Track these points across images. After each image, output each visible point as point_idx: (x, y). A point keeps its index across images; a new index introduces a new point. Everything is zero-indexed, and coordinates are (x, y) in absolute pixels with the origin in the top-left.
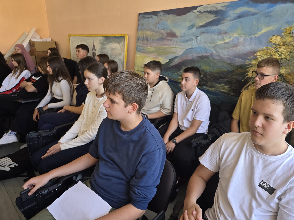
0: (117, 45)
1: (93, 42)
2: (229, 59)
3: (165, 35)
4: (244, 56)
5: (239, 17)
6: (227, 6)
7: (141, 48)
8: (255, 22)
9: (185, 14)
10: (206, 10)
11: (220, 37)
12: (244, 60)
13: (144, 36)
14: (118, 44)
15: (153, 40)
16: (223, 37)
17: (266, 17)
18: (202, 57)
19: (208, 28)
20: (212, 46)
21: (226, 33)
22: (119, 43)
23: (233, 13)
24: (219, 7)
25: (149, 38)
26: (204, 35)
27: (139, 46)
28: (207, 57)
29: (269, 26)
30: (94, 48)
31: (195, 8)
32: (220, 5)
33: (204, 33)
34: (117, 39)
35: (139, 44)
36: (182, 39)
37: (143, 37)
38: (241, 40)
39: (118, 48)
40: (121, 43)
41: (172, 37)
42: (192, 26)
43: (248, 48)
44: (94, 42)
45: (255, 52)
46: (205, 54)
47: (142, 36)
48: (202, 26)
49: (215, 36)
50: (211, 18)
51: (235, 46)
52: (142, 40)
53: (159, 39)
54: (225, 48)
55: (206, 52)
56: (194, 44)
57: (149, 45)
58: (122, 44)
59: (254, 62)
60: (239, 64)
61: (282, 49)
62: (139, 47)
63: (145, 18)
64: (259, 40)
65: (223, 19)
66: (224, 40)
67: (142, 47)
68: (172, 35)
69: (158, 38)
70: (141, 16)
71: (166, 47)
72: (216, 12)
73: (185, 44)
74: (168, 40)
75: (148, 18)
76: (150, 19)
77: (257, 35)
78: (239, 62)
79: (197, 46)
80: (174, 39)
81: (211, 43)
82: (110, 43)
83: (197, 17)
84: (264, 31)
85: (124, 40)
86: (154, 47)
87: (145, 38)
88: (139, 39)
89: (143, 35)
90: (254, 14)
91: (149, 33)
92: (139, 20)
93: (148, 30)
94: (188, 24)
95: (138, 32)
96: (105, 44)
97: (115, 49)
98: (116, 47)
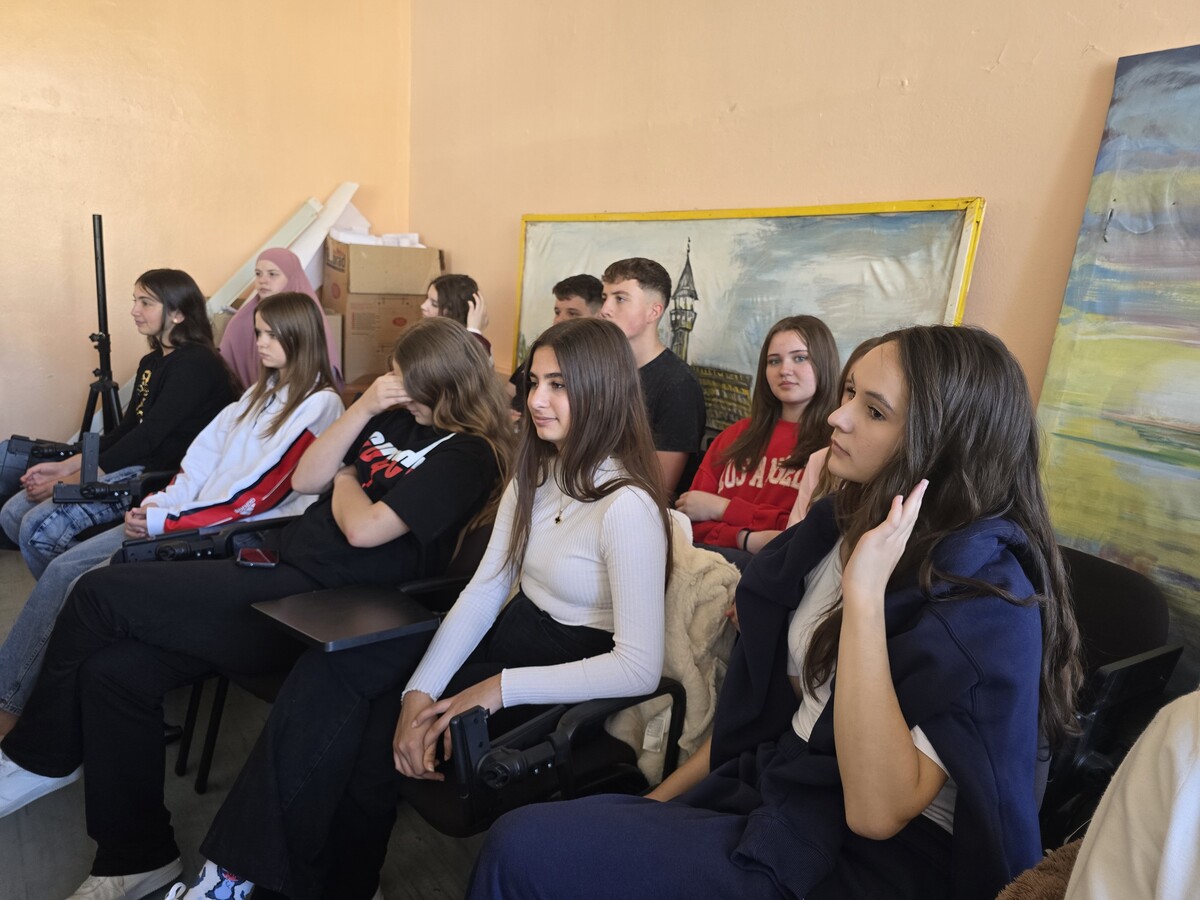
0: (878, 267)
1: (686, 248)
7: (1126, 287)
13: (1168, 204)
14: (886, 260)
22: (898, 255)
27: (1104, 273)
30: (685, 282)
34: (884, 232)
35: (1108, 257)
37: (1156, 213)
39: (889, 288)
40: (914, 255)
44: (688, 251)
47: (1146, 204)
52: (1143, 234)
58: (928, 261)
62: (1097, 282)
67: (1135, 278)
70: (1138, 73)
82: (821, 258)
85: (947, 235)
87: (1170, 220)
88: (1110, 229)
89: (1155, 201)
92: (1113, 102)
95: (1101, 180)
96: (778, 263)
97: (858, 291)
98: (868, 277)
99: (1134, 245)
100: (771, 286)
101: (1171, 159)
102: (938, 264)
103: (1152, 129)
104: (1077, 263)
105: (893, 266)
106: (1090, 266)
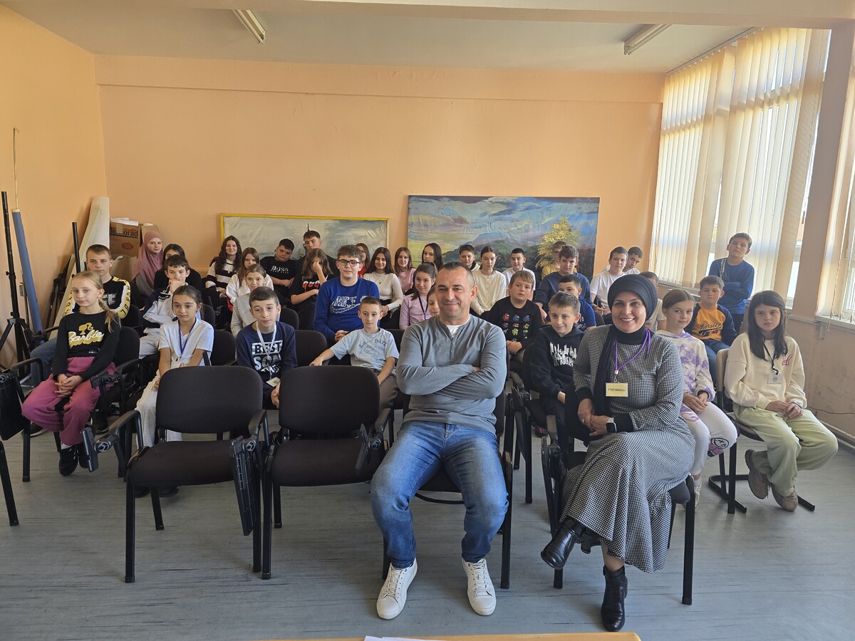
2: (524, 241)
3: (452, 221)
4: (535, 239)
5: (528, 209)
6: (517, 200)
8: (540, 214)
9: (475, 202)
10: (497, 201)
11: (513, 224)
12: (536, 242)
13: (421, 221)
15: (434, 226)
16: (515, 224)
17: (548, 210)
18: (496, 242)
19: (502, 216)
20: (506, 231)
21: (518, 221)
23: (522, 206)
24: (510, 200)
25: (428, 223)
26: (497, 222)
28: (503, 241)
29: (550, 216)
31: (487, 198)
32: (510, 198)
33: (498, 220)
34: (369, 224)
36: (474, 225)
37: (419, 223)
38: (531, 227)
39: (373, 236)
41: (461, 223)
42: (485, 214)
43: (538, 233)
45: (543, 236)
46: (500, 239)
47: (417, 221)
48: (495, 215)
49: (508, 223)
50: (504, 208)
51: (527, 231)
53: (441, 225)
54: (518, 233)
55: (501, 237)
56: (488, 230)
59: (542, 244)
60: (531, 245)
61: (561, 233)
63: (421, 201)
64: (545, 226)
65: (514, 209)
66: (517, 226)
67: (416, 233)
68: (461, 221)
69: (441, 223)
70: (412, 198)
71: (453, 233)
72: (508, 204)
73: (479, 229)
74: (457, 226)
75: (426, 201)
76: (429, 203)
77: (543, 223)
78: (531, 244)
79: (491, 232)
80: (464, 225)
81: (505, 229)
82: (353, 229)
83: (489, 206)
84: (547, 220)
85: (384, 225)
86: (437, 233)
87: (422, 224)
89: (419, 221)
90: (539, 208)
91: (427, 218)
92: (408, 203)
93: (426, 215)
94: (480, 212)
95: (409, 217)
96: (341, 231)
97: (365, 237)
98: (367, 234)
100: (339, 236)
101: (420, 213)
102: (383, 231)
103: (416, 208)
104: (409, 231)
105: (372, 231)
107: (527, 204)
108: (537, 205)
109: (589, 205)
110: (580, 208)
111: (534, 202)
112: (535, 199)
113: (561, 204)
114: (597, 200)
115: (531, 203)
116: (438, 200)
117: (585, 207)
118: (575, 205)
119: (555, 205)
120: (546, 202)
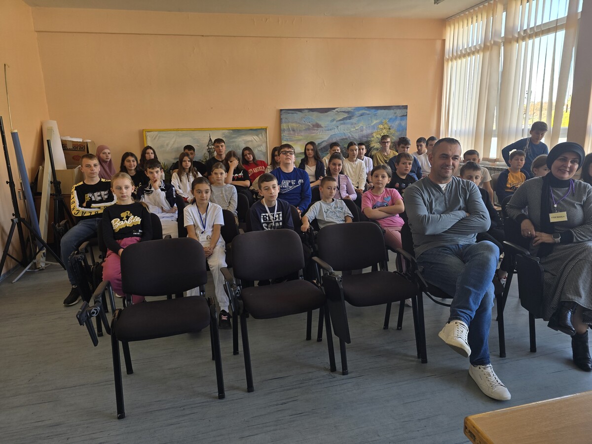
0: (254, 137)
2: (359, 138)
3: (312, 126)
4: (367, 136)
5: (361, 115)
6: (354, 109)
8: (370, 118)
9: (326, 112)
10: (341, 110)
11: (352, 126)
12: (367, 138)
15: (300, 130)
16: (354, 126)
17: (375, 116)
18: (342, 139)
19: (345, 121)
20: (348, 132)
21: (355, 124)
22: (257, 135)
23: (358, 113)
24: (350, 109)
25: (295, 129)
28: (346, 139)
29: (377, 119)
31: (334, 109)
33: (342, 124)
34: (254, 132)
36: (327, 128)
37: (289, 129)
38: (364, 128)
40: (259, 135)
41: (318, 127)
42: (333, 120)
43: (369, 131)
44: (210, 136)
45: (372, 133)
46: (345, 137)
47: (287, 127)
48: (340, 120)
49: (349, 126)
50: (346, 115)
51: (362, 131)
53: (306, 130)
54: (356, 132)
56: (336, 131)
57: (297, 135)
58: (262, 136)
59: (373, 139)
61: (384, 131)
63: (289, 113)
64: (373, 127)
65: (353, 116)
66: (355, 128)
67: (288, 136)
69: (304, 128)
70: (283, 112)
71: (313, 135)
72: (348, 112)
73: (330, 131)
74: (315, 130)
75: (293, 113)
76: (295, 114)
77: (372, 125)
79: (338, 132)
80: (320, 129)
81: (347, 130)
82: (243, 136)
83: (336, 114)
84: (374, 123)
85: (265, 132)
86: (301, 136)
87: (291, 129)
89: (289, 127)
90: (369, 114)
91: (294, 125)
92: (280, 115)
93: (293, 123)
94: (330, 119)
95: (282, 125)
96: (234, 138)
97: (252, 141)
98: (253, 139)
99: (287, 132)
100: (233, 142)
101: (289, 122)
102: (264, 136)
103: (286, 118)
104: (282, 135)
105: (257, 137)
106: (284, 135)
107: (361, 112)
108: (368, 112)
109: (401, 110)
110: (395, 113)
111: (365, 110)
112: (366, 109)
113: (383, 111)
114: (406, 107)
115: (364, 111)
116: (301, 112)
117: (399, 112)
118: (392, 111)
119: (380, 112)
120: (373, 110)
